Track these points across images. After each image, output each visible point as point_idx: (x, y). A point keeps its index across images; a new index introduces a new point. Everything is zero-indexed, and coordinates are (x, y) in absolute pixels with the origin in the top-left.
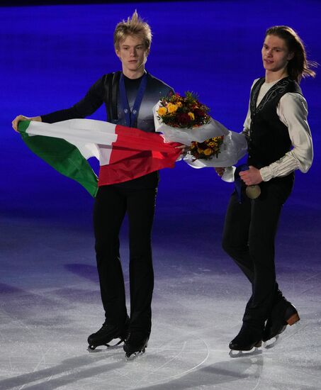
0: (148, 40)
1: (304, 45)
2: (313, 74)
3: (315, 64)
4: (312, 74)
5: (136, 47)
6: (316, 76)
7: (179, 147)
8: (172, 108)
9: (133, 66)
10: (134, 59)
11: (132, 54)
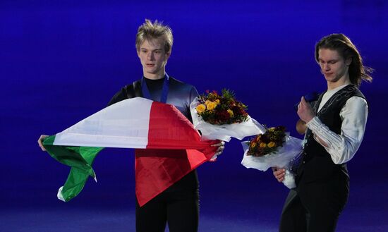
0: (168, 45)
1: (358, 49)
2: (370, 79)
3: (370, 70)
4: (368, 79)
5: (153, 51)
6: (373, 81)
7: (215, 145)
8: (211, 105)
9: (150, 69)
10: (151, 62)
11: (149, 58)
